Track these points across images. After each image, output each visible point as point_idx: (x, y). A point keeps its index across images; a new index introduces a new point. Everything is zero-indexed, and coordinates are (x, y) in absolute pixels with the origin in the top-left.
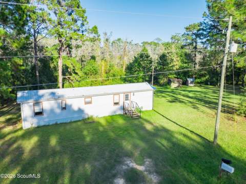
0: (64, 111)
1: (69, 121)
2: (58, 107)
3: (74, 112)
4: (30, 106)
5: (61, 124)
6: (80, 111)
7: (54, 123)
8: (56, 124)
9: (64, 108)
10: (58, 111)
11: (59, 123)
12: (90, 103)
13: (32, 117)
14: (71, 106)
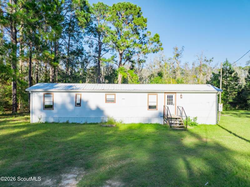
0: (78, 107)
1: (84, 122)
2: (71, 102)
3: (91, 111)
4: (40, 97)
5: (73, 123)
6: (99, 111)
7: (65, 121)
8: (67, 123)
9: (79, 105)
10: (71, 107)
11: (70, 122)
12: (113, 101)
13: (41, 110)
14: (87, 102)
